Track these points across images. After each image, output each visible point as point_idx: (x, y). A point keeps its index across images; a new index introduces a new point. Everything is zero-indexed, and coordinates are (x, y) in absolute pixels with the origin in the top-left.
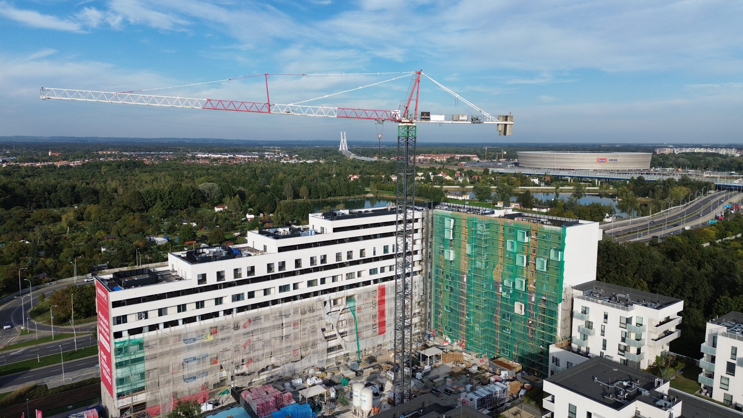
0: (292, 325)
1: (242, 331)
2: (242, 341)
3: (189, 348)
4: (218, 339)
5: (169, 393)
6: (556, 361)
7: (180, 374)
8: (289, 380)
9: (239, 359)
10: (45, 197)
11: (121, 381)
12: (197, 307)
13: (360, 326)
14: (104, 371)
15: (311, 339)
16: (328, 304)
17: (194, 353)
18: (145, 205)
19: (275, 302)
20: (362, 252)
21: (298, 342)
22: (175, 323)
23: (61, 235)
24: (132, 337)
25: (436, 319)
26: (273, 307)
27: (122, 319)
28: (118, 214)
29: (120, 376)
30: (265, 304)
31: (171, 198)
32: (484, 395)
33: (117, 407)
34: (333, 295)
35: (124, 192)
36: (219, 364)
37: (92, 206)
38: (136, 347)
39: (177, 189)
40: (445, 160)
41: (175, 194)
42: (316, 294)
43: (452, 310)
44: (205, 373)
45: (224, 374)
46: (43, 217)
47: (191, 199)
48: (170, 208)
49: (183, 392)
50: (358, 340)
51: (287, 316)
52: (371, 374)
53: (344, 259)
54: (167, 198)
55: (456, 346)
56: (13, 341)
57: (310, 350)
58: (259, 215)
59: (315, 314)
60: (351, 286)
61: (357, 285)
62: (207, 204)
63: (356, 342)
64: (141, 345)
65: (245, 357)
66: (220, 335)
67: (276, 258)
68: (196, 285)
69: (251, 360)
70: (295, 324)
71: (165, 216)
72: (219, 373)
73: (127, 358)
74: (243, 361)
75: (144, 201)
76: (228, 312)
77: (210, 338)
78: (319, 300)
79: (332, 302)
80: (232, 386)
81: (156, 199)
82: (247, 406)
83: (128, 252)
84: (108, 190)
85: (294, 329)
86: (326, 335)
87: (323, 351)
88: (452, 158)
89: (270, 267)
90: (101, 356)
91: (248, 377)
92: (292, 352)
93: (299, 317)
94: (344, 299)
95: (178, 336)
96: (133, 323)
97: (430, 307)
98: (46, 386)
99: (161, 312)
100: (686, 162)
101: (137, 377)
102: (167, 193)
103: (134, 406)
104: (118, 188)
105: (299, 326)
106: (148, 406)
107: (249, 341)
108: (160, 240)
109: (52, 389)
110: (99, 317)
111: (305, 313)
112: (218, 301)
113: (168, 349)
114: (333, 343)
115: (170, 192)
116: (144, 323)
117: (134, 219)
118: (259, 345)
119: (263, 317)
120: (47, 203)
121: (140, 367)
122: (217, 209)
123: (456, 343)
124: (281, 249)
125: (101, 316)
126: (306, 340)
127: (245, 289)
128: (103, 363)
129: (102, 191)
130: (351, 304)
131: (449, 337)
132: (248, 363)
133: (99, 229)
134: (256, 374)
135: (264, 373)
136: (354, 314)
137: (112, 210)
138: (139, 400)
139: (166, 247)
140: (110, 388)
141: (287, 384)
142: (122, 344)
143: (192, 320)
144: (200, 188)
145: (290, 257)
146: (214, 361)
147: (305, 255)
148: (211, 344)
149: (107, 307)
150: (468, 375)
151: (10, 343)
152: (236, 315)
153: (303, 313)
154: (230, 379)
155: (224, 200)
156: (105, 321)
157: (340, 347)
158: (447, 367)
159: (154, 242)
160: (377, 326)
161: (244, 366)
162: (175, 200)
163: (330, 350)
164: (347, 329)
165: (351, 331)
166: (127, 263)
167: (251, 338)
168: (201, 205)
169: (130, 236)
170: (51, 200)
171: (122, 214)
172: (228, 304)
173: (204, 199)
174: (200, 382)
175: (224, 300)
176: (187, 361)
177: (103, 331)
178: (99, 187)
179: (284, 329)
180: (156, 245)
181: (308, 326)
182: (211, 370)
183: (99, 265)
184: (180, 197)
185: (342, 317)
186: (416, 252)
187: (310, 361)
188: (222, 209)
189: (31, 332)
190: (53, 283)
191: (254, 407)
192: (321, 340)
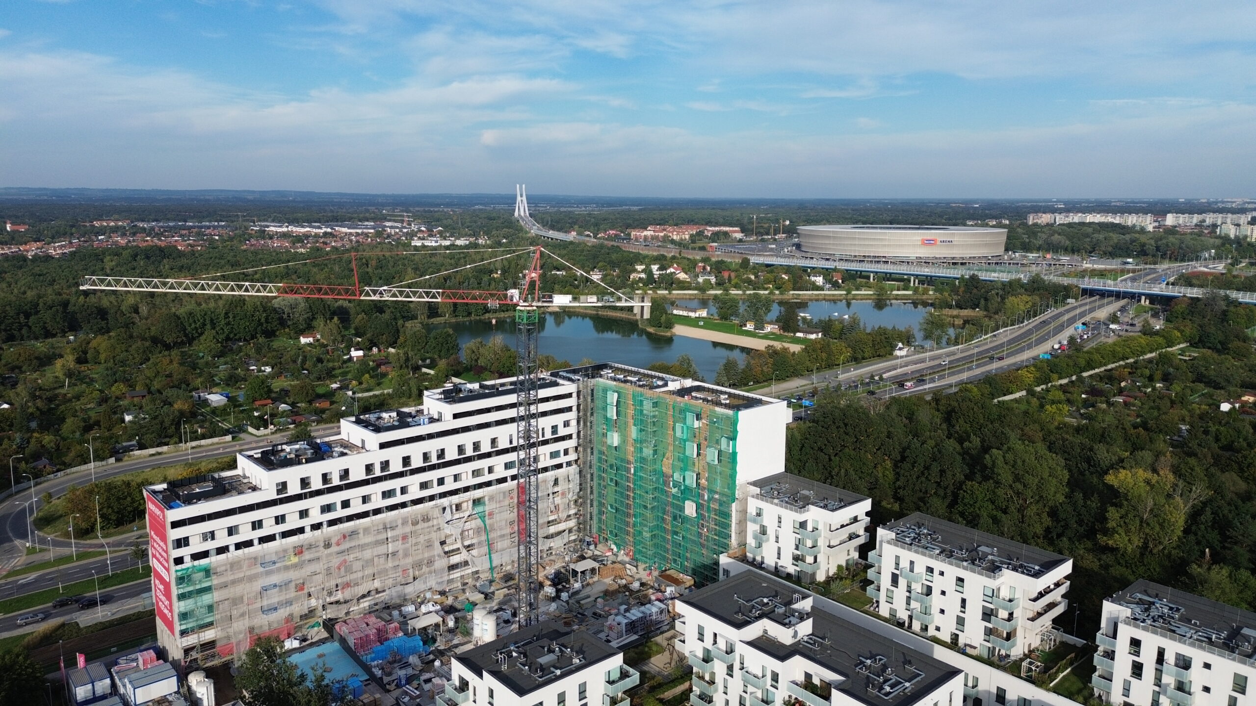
0: (400, 539)
1: (334, 549)
2: (336, 561)
3: (268, 573)
4: (304, 561)
5: (244, 628)
6: (726, 572)
7: (258, 605)
8: (398, 607)
9: (333, 583)
10: (19, 323)
11: (184, 616)
12: (277, 523)
13: (492, 535)
14: (160, 603)
15: (426, 555)
16: (448, 510)
17: (275, 579)
18: (186, 335)
19: (377, 512)
20: (494, 441)
21: (409, 560)
22: (249, 544)
23: (57, 391)
24: (196, 563)
25: (600, 520)
26: (374, 518)
27: (182, 543)
28: (144, 351)
29: (183, 610)
30: (365, 515)
31: (228, 324)
32: (634, 618)
33: (180, 646)
34: (455, 499)
35: (149, 312)
36: (306, 591)
37: (99, 338)
38: (202, 574)
39: (239, 308)
40: (687, 237)
41: (234, 317)
42: (432, 498)
43: (617, 509)
44: (289, 603)
45: (313, 602)
46: (21, 359)
47: (262, 324)
48: (228, 339)
49: (261, 627)
50: (490, 554)
51: (392, 528)
52: (505, 596)
53: (469, 452)
54: (223, 322)
55: (622, 556)
56: (19, 564)
57: (425, 569)
58: (370, 349)
59: (430, 523)
60: (480, 486)
61: (488, 484)
62: (287, 330)
63: (488, 556)
64: (207, 572)
65: (339, 581)
66: (307, 556)
67: (377, 457)
68: (274, 496)
69: (347, 585)
70: (405, 538)
71: (221, 355)
72: (306, 602)
73: (191, 588)
74: (337, 586)
75: (185, 329)
76: (316, 527)
77: (295, 560)
78: (436, 506)
79: (454, 507)
80: (324, 617)
81: (204, 325)
82: (343, 641)
83: (167, 423)
84: (123, 308)
85: (403, 544)
86: (447, 549)
87: (443, 569)
88: (700, 234)
89: (369, 468)
90: (155, 585)
91: (345, 605)
92: (401, 573)
93: (408, 529)
94: (470, 503)
95: (254, 560)
96: (197, 546)
97: (592, 506)
98: (78, 624)
99: (231, 531)
100: (1063, 241)
101: (204, 610)
102: (222, 315)
103: (201, 645)
104: (140, 305)
105: (410, 539)
106: (218, 644)
107: (345, 561)
108: (216, 399)
109: (86, 627)
110: (152, 538)
111: (417, 523)
112: (304, 514)
113: (241, 575)
114: (455, 559)
115: (226, 314)
116: (210, 545)
117: (171, 361)
118: (357, 566)
119: (361, 531)
120: (24, 331)
121: (207, 599)
122: (303, 340)
123: (622, 552)
124: (383, 446)
125: (155, 537)
126: (420, 557)
127: (336, 498)
128: (159, 594)
129: (112, 311)
130: (480, 509)
131: (615, 544)
132: (343, 588)
133: (116, 381)
134: (355, 601)
135: (365, 600)
136: (484, 522)
137: (133, 347)
138: (207, 638)
139: (225, 410)
140: (170, 625)
141: (395, 613)
142: (184, 572)
143: (271, 538)
144: (276, 306)
145: (395, 456)
146: (300, 587)
147: (415, 452)
148: (295, 566)
149: (164, 527)
150: (627, 593)
151: (14, 567)
152: (326, 530)
153: (415, 523)
154: (320, 608)
155: (314, 323)
156: (162, 544)
157: (466, 563)
158: (605, 583)
159: (205, 402)
160: (516, 535)
161: (339, 592)
162: (235, 327)
163: (452, 568)
164: (474, 541)
165: (480, 543)
166: (167, 440)
167: (347, 557)
168: (277, 333)
169: (169, 393)
170: (30, 327)
171: (151, 352)
172: (316, 516)
173: (282, 323)
174: (283, 613)
175: (311, 512)
176: (265, 589)
177: (158, 555)
178: (108, 304)
179: (390, 545)
180: (209, 405)
181: (422, 539)
182: (297, 599)
183: (124, 444)
184: (243, 321)
185: (468, 526)
186: (570, 437)
187: (425, 582)
188: (311, 340)
189: (41, 550)
190: (59, 474)
191: (351, 642)
192: (439, 556)
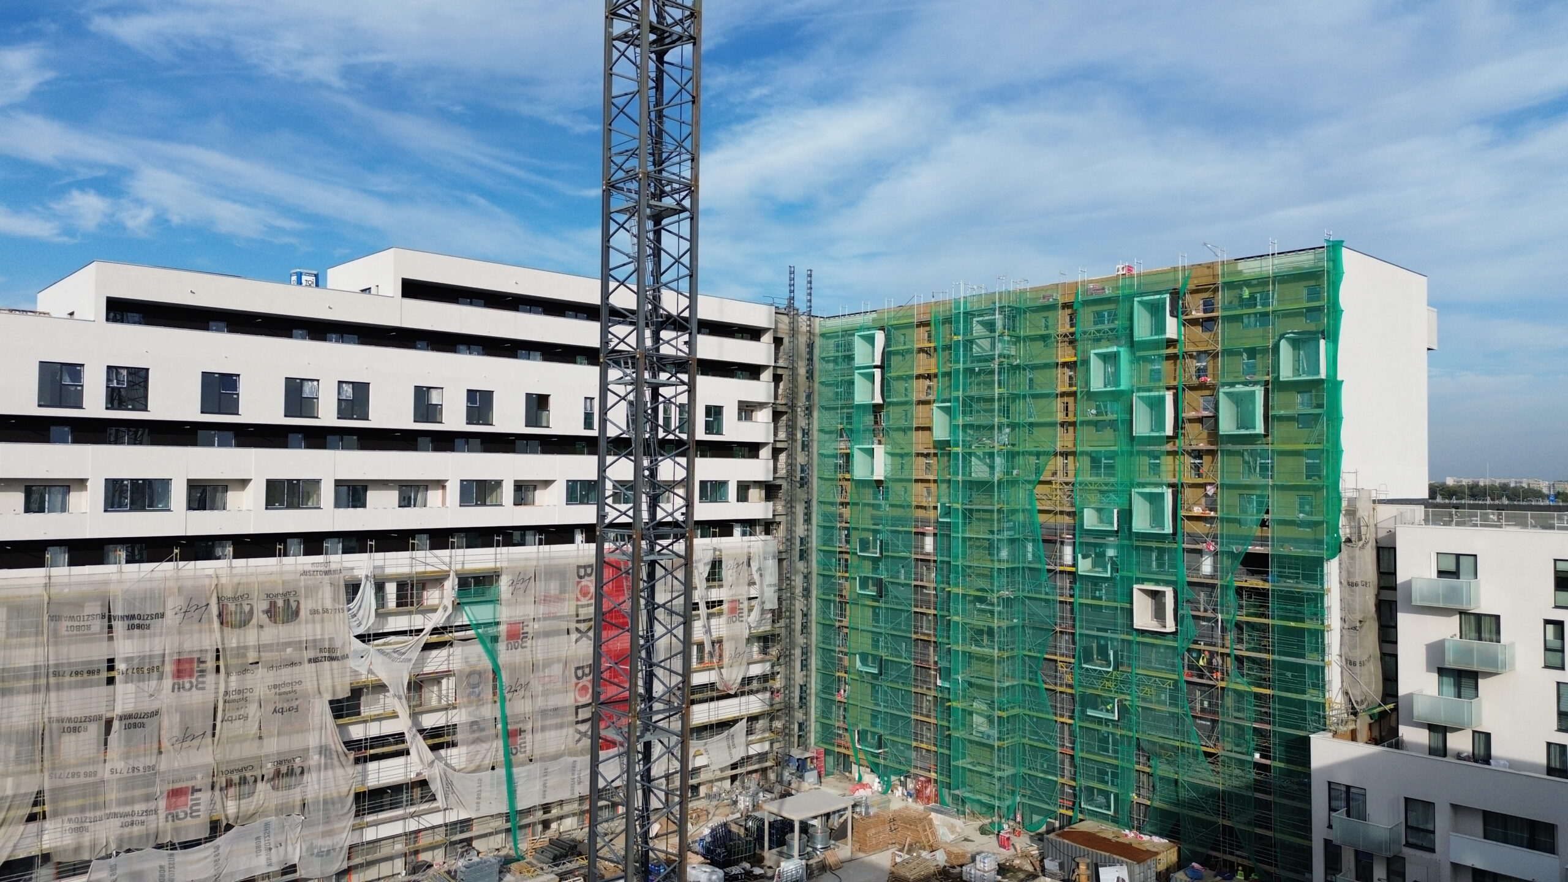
0: (169, 668)
6: (1346, 800)
13: (520, 706)
15: (273, 746)
16: (367, 593)
19: (82, 551)
20: (538, 404)
21: (202, 756)
25: (827, 704)
34: (397, 562)
43: (881, 663)
50: (509, 765)
53: (454, 419)
57: (264, 795)
59: (297, 628)
60: (485, 536)
63: (501, 772)
67: (93, 345)
78: (326, 573)
79: (391, 589)
89: (55, 379)
92: (160, 801)
93: (207, 636)
94: (451, 585)
97: (805, 665)
105: (210, 677)
114: (386, 772)
123: (899, 791)
124: (124, 311)
126: (249, 750)
130: (479, 613)
131: (874, 768)
136: (493, 655)
157: (421, 791)
158: (873, 868)
160: (587, 714)
163: (371, 801)
164: (458, 717)
165: (475, 725)
179: (119, 686)
181: (260, 682)
192: (324, 750)
